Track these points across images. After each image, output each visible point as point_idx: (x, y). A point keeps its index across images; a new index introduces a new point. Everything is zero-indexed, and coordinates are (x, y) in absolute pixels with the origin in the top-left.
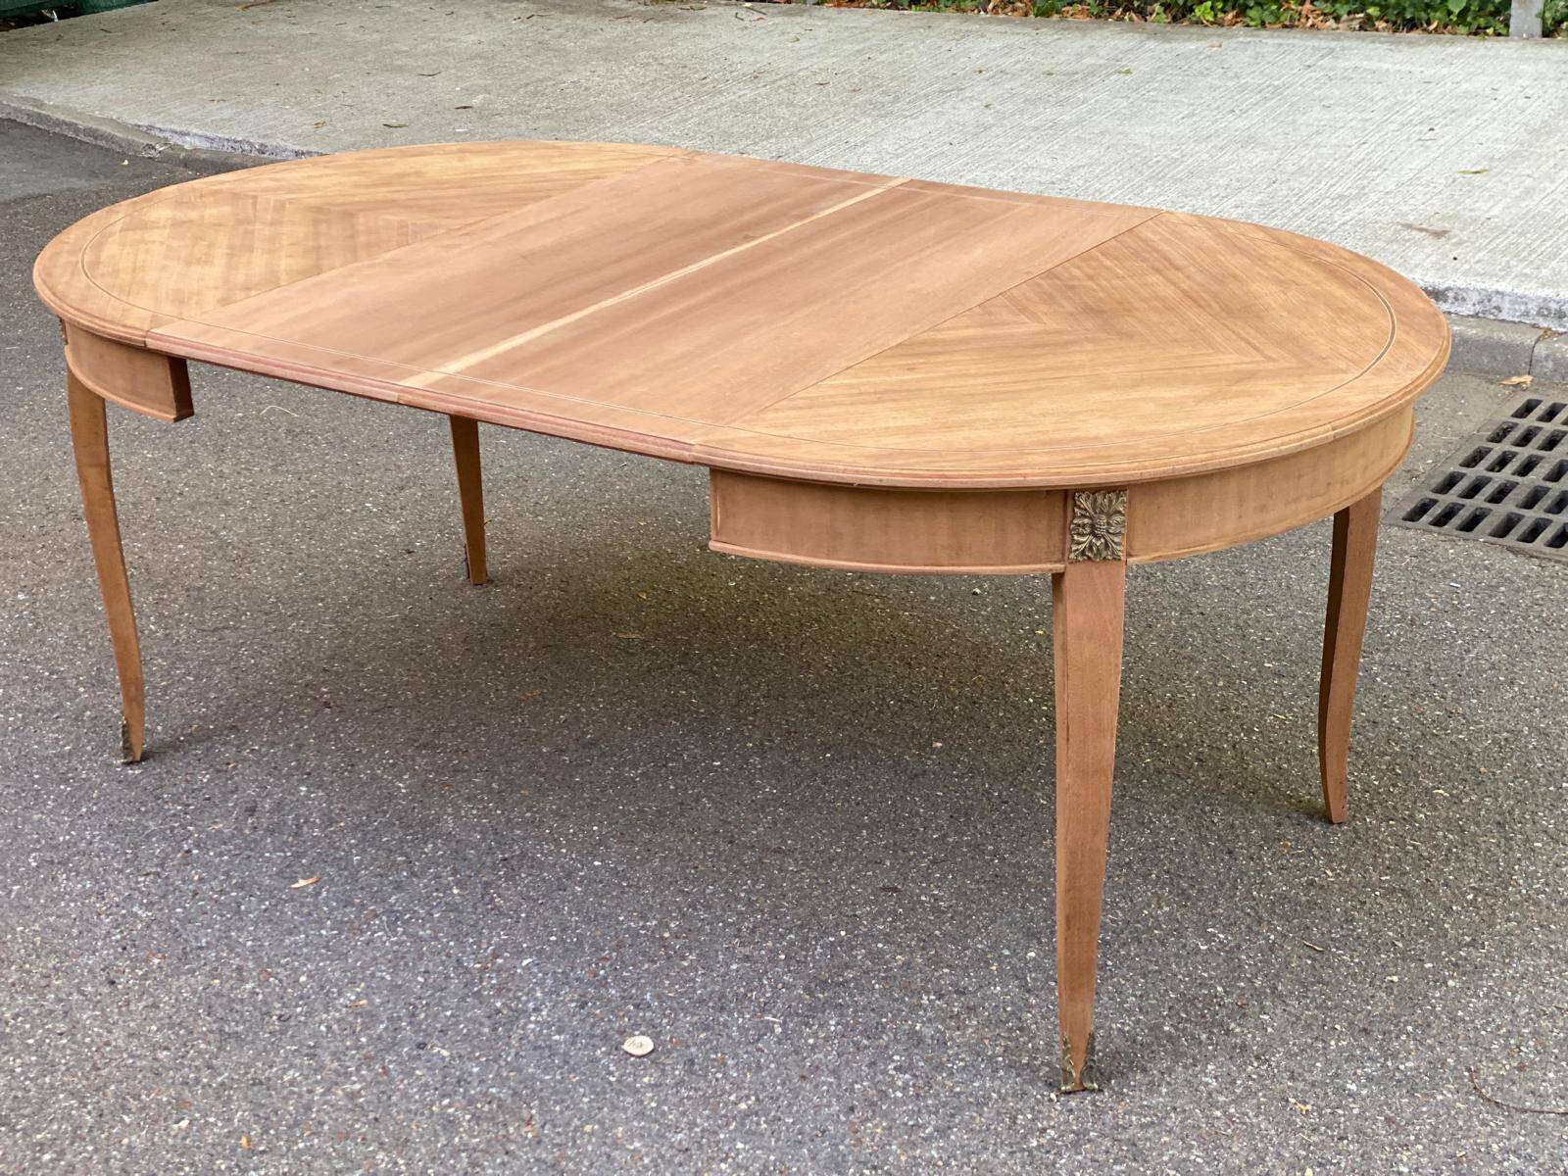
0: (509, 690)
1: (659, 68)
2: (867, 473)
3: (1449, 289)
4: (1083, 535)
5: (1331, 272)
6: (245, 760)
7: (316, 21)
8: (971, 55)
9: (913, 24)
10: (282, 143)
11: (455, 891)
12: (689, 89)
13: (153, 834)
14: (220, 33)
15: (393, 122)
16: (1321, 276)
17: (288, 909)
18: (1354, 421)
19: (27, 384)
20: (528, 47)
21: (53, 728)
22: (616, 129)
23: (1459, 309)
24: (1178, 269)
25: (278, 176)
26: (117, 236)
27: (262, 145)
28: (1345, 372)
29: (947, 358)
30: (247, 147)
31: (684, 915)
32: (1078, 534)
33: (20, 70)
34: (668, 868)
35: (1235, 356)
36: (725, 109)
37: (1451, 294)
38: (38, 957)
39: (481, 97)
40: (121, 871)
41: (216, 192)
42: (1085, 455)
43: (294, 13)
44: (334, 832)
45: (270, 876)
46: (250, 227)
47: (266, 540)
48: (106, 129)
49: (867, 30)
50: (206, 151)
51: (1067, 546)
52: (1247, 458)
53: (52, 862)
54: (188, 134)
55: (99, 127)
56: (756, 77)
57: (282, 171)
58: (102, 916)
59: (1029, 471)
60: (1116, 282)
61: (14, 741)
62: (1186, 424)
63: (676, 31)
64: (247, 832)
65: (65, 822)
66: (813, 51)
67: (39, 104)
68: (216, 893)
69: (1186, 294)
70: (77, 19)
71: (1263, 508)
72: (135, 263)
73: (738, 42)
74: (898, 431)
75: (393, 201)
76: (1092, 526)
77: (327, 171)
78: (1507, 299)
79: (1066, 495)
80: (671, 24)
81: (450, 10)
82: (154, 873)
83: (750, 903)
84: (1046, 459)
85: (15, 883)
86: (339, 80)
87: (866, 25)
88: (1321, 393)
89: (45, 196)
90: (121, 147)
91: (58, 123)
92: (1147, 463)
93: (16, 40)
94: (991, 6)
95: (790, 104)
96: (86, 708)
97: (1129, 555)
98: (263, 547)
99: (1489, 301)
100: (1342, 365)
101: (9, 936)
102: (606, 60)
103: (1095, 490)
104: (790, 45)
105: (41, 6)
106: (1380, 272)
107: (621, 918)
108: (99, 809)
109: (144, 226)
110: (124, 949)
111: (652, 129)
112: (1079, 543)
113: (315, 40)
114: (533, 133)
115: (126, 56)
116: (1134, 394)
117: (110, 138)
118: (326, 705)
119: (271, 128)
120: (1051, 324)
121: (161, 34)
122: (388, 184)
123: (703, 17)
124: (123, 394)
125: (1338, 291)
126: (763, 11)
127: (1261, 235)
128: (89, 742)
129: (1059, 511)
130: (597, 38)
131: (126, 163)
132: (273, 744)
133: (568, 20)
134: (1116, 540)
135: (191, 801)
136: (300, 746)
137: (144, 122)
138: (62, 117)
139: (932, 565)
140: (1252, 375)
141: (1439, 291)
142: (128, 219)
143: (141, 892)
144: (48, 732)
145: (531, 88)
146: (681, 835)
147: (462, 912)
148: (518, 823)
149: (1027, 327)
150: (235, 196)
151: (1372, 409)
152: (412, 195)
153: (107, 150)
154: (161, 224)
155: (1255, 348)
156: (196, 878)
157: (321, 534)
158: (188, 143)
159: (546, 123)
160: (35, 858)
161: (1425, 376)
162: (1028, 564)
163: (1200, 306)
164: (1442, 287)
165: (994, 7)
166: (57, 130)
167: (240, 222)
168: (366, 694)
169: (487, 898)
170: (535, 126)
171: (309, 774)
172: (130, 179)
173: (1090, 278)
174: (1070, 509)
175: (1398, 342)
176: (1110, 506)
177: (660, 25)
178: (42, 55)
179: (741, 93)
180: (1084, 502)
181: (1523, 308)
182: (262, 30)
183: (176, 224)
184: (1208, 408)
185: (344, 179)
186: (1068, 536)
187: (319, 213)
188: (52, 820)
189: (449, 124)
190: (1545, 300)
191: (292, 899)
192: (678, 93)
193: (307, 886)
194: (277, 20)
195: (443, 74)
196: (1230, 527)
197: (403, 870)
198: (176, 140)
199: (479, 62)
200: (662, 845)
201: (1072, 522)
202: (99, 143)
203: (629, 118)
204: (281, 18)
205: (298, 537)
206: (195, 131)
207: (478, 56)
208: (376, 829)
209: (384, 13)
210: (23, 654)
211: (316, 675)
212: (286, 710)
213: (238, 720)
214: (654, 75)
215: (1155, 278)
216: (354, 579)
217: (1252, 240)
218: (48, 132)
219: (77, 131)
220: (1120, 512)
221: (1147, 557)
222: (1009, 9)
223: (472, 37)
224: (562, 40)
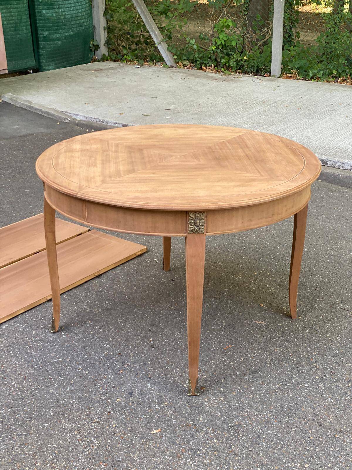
0: (219, 344)
1: (230, 98)
2: (126, 203)
4: (192, 225)
5: (293, 152)
6: (125, 369)
7: (115, 77)
8: (337, 98)
9: (313, 86)
10: (110, 120)
11: (215, 441)
12: (242, 106)
13: (95, 402)
14: (86, 80)
15: (145, 114)
16: (289, 152)
17: (151, 443)
18: (278, 196)
19: (33, 205)
20: (186, 89)
21: (54, 350)
22: (220, 119)
24: (248, 148)
25: (114, 133)
26: (63, 154)
27: (103, 120)
28: (282, 180)
29: (166, 170)
30: (98, 121)
31: (309, 461)
32: (190, 225)
33: (23, 90)
34: (298, 437)
35: (252, 174)
36: (256, 114)
38: (57, 460)
39: (172, 106)
40: (85, 420)
41: (94, 139)
42: (193, 201)
43: (108, 74)
44: (163, 407)
45: (142, 427)
46: (108, 153)
47: (121, 272)
48: (52, 112)
49: (298, 87)
50: (85, 121)
51: (187, 229)
52: (242, 205)
53: (59, 413)
54: (79, 115)
55: (50, 111)
56: (264, 103)
57: (116, 132)
58: (80, 442)
59: (174, 205)
60: (228, 151)
61: (40, 355)
62: (227, 194)
63: (234, 85)
64: (130, 404)
65: (62, 394)
66: (281, 94)
67: (31, 103)
68: (122, 433)
69: (247, 156)
70: (39, 73)
71: (250, 220)
72: (70, 165)
73: (255, 90)
74: (142, 192)
75: (155, 145)
76: (195, 223)
77: (131, 133)
79: (185, 213)
80: (231, 83)
81: (158, 75)
82: (98, 422)
83: (335, 457)
84: (180, 202)
85: (45, 423)
86: (125, 98)
87: (298, 85)
88: (272, 186)
89: (33, 134)
90: (56, 118)
91: (36, 109)
92: (210, 205)
93: (21, 79)
94: (339, 81)
95: (277, 113)
96: (65, 342)
97: (206, 232)
98: (120, 275)
100: (282, 179)
101: (45, 449)
102: (212, 94)
103: (195, 212)
104: (273, 92)
105: (28, 68)
106: (307, 152)
107: (284, 461)
108: (74, 389)
109: (72, 151)
110: (90, 459)
111: (232, 120)
112: (191, 228)
113: (116, 84)
114: (192, 119)
115: (56, 87)
116: (216, 184)
117: (53, 115)
118: (152, 346)
119: (106, 114)
120: (202, 162)
121: (66, 80)
122: (153, 138)
123: (241, 80)
124: (67, 212)
125: (292, 157)
126: (261, 79)
127: (278, 139)
128: (68, 357)
129: (185, 218)
130: (208, 86)
131: (58, 124)
132: (135, 363)
133: (197, 80)
134: (202, 227)
135: (108, 387)
136: (145, 364)
137: (64, 110)
138: (37, 107)
139: (147, 232)
140: (254, 180)
142: (66, 148)
143: (94, 431)
144: (52, 352)
145: (189, 103)
146: (300, 420)
147: (219, 452)
148: (234, 408)
149: (195, 162)
150: (101, 141)
151: (286, 192)
152: (161, 143)
153: (52, 119)
154: (78, 150)
155: (259, 172)
156: (114, 426)
157: (140, 271)
158: (79, 118)
159: (196, 116)
160: (52, 410)
161: (306, 183)
162: (176, 233)
163: (249, 159)
165: (340, 81)
166: (36, 111)
167: (104, 151)
168: (166, 342)
169: (228, 446)
170: (193, 117)
171: (150, 378)
172: (60, 129)
173: (221, 149)
174: (188, 217)
175: (303, 173)
176: (200, 217)
177: (228, 83)
178: (29, 85)
179: (260, 108)
180: (192, 215)
182: (98, 79)
183: (82, 150)
184: (236, 189)
185: (136, 136)
186: (187, 226)
187: (131, 149)
188: (57, 393)
189: (164, 115)
191: (152, 439)
192: (238, 108)
193: (157, 433)
194: (103, 76)
195: (159, 97)
196: (240, 225)
197: (193, 428)
198: (74, 117)
199: (171, 93)
200: (293, 424)
201: (188, 221)
202: (49, 116)
203: (224, 116)
204: (104, 75)
205: (132, 272)
206: (81, 114)
207: (169, 91)
208: (179, 407)
209: (137, 75)
210: (41, 316)
211: (146, 332)
212: (138, 348)
213: (121, 351)
214: (229, 101)
215: (240, 150)
216: (155, 291)
217: (274, 140)
218: (33, 112)
219: (42, 112)
220: (203, 219)
221: (212, 233)
222: (345, 82)
223: (167, 85)
224: (196, 87)
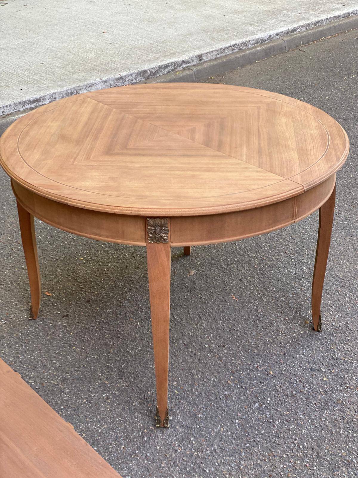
3: (41, 97)
23: (45, 102)
37: (41, 99)
78: (57, 94)
99: (52, 97)
141: (38, 99)
164: (38, 97)
181: (62, 95)
190: (67, 90)
